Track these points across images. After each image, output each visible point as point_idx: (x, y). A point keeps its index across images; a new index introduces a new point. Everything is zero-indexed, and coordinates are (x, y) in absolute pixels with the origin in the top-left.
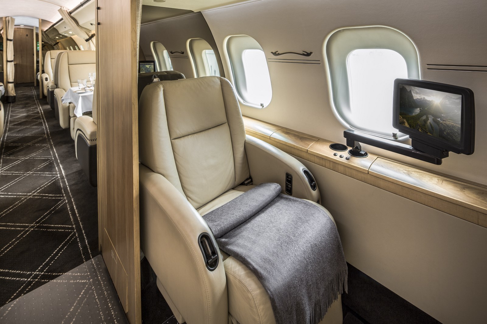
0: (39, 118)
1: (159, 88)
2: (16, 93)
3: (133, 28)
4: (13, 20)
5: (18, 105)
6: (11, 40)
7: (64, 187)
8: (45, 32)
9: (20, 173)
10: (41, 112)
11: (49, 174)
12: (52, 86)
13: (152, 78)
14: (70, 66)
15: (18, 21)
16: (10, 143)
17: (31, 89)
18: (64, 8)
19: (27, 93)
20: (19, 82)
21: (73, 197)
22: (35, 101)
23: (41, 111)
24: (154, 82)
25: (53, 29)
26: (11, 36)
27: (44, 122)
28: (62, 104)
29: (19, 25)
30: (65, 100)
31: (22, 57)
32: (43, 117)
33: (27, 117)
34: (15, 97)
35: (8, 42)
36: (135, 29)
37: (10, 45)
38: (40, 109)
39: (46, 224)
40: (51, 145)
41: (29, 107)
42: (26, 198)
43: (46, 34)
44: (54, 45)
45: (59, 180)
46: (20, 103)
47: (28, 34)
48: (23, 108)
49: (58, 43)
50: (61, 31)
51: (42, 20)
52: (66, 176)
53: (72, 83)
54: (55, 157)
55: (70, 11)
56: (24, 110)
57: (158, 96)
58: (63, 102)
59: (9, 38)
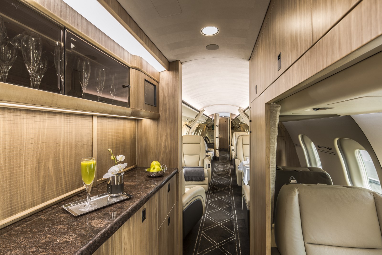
0: (228, 173)
1: (294, 192)
2: (219, 155)
3: (267, 146)
4: (219, 115)
5: (220, 162)
6: (217, 126)
7: (235, 227)
8: (234, 120)
9: (216, 207)
10: (230, 170)
11: (229, 214)
12: (234, 156)
13: (290, 179)
14: (243, 145)
15: (221, 115)
16: (215, 186)
17: (227, 153)
18: (241, 108)
19: (224, 156)
20: (222, 148)
21: (240, 237)
22: (228, 162)
23: (230, 168)
24: (291, 184)
25: (237, 119)
26: (218, 125)
27: (231, 177)
28: (238, 171)
29: (222, 117)
30: (240, 168)
31: (223, 134)
32: (230, 173)
33: (223, 171)
34: (219, 157)
35: (216, 127)
36: (269, 147)
37: (217, 128)
38: (229, 168)
39: (224, 248)
40: (232, 194)
41: (225, 165)
42: (217, 225)
43: (234, 121)
44: (239, 127)
45: (233, 221)
46: (221, 161)
47: (226, 121)
48: (222, 165)
49: (240, 126)
50: (241, 120)
51: (231, 114)
52: (238, 219)
53: (244, 157)
54: (233, 203)
55: (244, 109)
56: (222, 166)
57: (292, 199)
58: (239, 169)
59: (217, 125)
